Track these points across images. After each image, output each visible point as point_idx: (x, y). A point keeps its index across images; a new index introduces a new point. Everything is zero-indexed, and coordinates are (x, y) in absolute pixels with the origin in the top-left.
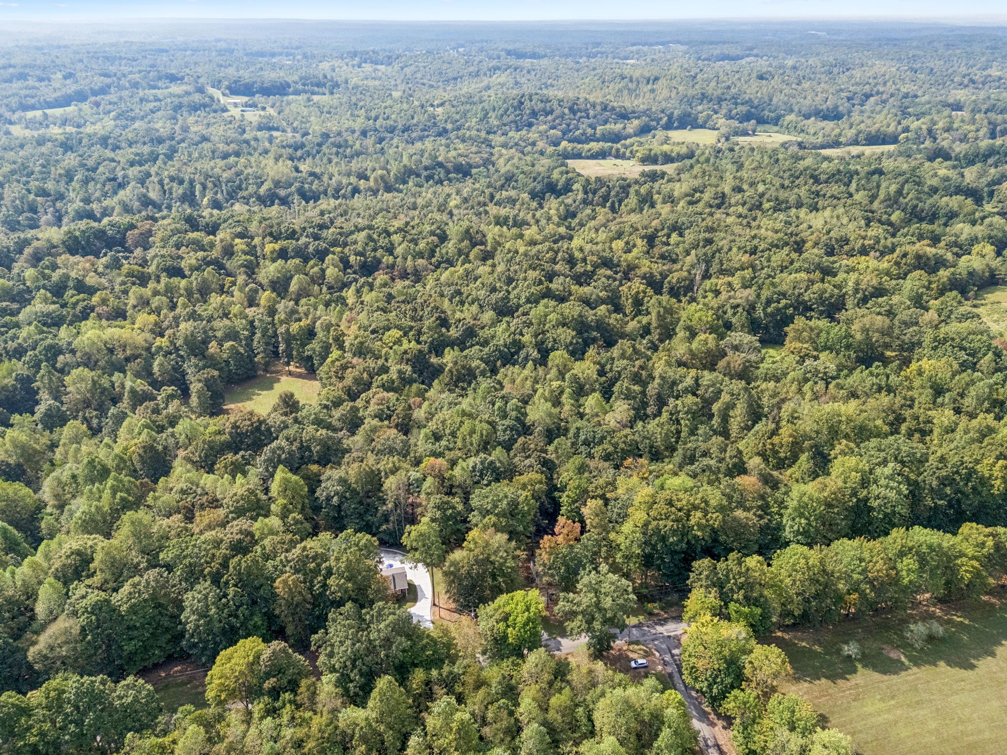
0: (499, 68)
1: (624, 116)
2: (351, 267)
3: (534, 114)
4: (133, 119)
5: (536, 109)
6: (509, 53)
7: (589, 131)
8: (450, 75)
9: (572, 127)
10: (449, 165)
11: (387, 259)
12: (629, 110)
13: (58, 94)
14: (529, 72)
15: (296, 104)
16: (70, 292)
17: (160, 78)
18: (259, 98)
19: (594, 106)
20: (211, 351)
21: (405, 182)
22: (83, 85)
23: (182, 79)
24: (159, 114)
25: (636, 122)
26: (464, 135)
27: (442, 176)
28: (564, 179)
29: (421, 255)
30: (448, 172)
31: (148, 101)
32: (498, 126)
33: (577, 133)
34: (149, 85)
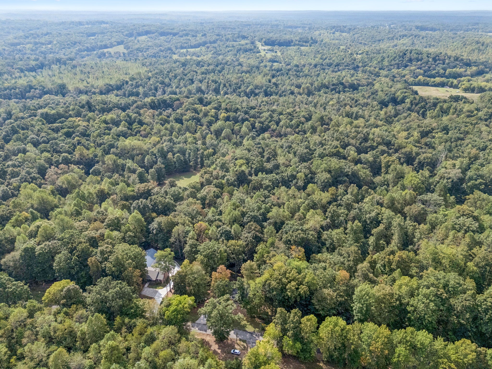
0: (406, 36)
1: (468, 64)
2: (256, 128)
3: (410, 60)
4: (220, 55)
5: (412, 58)
6: (417, 27)
7: (442, 71)
8: (378, 39)
9: (431, 68)
10: (347, 84)
11: (274, 127)
12: (473, 61)
13: (197, 42)
14: (423, 38)
15: (291, 50)
16: (136, 124)
17: (238, 37)
18: (276, 47)
19: (450, 58)
20: (169, 156)
21: (319, 90)
22: (208, 39)
23: (247, 38)
24: (230, 53)
25: (474, 68)
26: (366, 69)
27: (341, 89)
28: (402, 96)
29: (291, 127)
30: (345, 87)
31: (229, 47)
32: (387, 66)
33: (434, 72)
34: (233, 40)
